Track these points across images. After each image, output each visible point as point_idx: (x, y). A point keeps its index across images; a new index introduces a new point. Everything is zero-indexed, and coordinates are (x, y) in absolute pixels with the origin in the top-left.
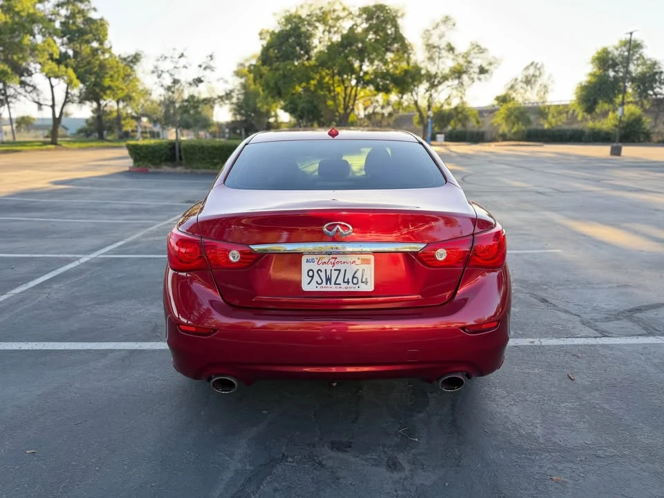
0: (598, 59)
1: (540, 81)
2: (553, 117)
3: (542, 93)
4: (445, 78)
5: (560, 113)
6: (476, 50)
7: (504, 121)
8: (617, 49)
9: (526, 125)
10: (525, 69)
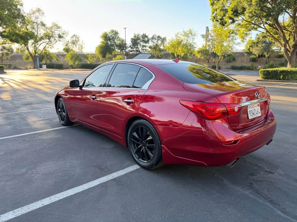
0: (104, 36)
1: (79, 43)
2: (91, 58)
3: (80, 49)
4: (42, 38)
5: (93, 57)
6: (55, 27)
7: (70, 60)
8: (110, 33)
9: (80, 62)
10: (71, 37)
